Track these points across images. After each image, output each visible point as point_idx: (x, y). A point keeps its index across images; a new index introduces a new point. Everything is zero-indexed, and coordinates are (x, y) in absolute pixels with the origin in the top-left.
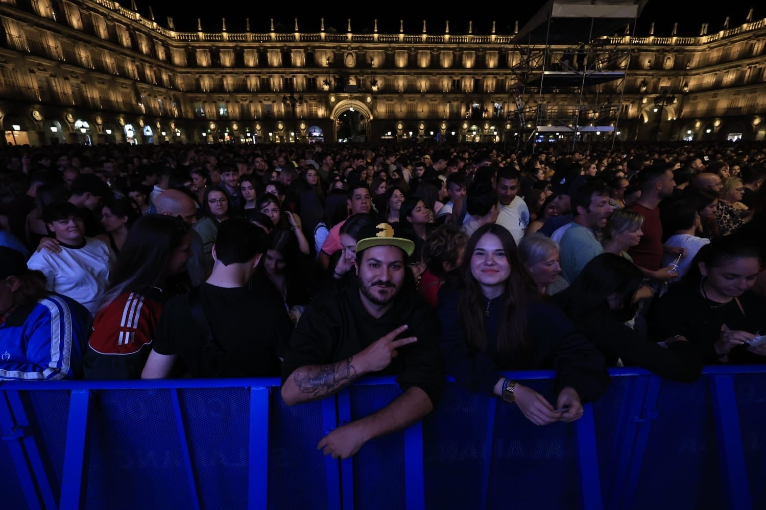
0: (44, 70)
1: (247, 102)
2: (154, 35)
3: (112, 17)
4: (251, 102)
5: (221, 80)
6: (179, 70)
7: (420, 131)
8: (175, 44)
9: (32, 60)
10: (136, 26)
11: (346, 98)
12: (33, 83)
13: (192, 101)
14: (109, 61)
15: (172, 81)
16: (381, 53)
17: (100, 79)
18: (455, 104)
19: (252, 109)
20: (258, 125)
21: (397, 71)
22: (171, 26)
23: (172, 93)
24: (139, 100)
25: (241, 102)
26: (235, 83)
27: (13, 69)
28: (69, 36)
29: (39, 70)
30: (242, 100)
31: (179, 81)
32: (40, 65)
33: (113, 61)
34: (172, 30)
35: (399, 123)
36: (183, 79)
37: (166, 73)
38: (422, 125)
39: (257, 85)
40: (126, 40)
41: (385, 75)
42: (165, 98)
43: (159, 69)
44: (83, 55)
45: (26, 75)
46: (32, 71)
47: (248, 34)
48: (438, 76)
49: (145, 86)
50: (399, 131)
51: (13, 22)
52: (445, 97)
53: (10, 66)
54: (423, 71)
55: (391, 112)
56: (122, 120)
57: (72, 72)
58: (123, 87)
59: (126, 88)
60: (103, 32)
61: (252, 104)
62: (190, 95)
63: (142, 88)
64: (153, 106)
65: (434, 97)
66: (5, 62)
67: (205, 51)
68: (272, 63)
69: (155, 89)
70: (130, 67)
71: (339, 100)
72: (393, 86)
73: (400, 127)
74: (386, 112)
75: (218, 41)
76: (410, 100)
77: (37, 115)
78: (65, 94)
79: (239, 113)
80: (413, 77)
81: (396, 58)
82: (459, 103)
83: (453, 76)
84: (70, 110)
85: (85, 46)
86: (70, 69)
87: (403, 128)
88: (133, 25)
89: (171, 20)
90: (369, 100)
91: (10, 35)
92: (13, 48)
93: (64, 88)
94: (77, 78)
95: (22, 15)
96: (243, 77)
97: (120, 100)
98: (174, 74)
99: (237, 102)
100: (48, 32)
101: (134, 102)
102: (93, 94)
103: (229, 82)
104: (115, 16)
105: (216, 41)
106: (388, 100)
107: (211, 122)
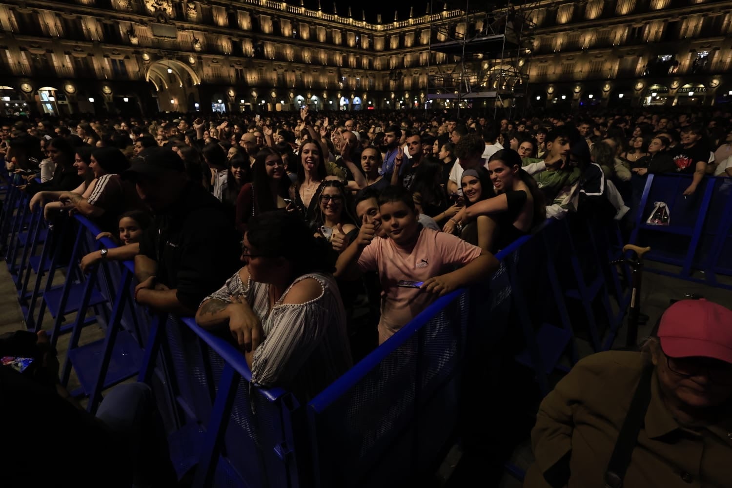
0: (282, 68)
1: (418, 75)
2: (362, 31)
3: (331, 26)
4: (420, 74)
5: (403, 58)
6: (379, 54)
7: (575, 94)
8: (379, 34)
9: (275, 63)
10: (348, 28)
11: (499, 63)
12: (274, 76)
13: (384, 76)
14: (323, 56)
15: (371, 64)
16: (542, 11)
17: (315, 69)
18: (630, 59)
19: (420, 80)
20: (422, 94)
21: (557, 29)
22: (379, 21)
23: (370, 72)
24: (340, 80)
25: (414, 75)
26: (412, 60)
27: (266, 70)
28: (300, 45)
29: (279, 68)
30: (414, 73)
31: (377, 63)
32: (280, 65)
33: (326, 55)
34: (379, 24)
35: (550, 87)
36: (381, 60)
37: (367, 57)
38: (578, 87)
39: (426, 59)
40: (338, 40)
41: (542, 35)
42: (362, 77)
43: (361, 56)
44: (306, 55)
45: (272, 72)
46: (275, 70)
47: (426, 16)
48: (610, 26)
49: (347, 70)
50: (549, 95)
51: (270, 43)
52: (616, 51)
53: (264, 69)
54: (590, 24)
55: (543, 75)
56: (325, 94)
57: (298, 67)
58: (330, 72)
59: (332, 73)
60: (322, 37)
61: (421, 76)
62: (382, 72)
63: (345, 71)
64: (350, 83)
65: (600, 53)
66: (262, 67)
67: (396, 37)
68: (441, 39)
69: (355, 71)
70: (338, 58)
71: (490, 66)
72: (550, 45)
73: (551, 90)
74: (538, 75)
75: (407, 26)
76: (568, 60)
77: (274, 95)
78: (291, 81)
79: (411, 84)
80: (575, 33)
81: (559, 13)
82: (636, 57)
83: (633, 23)
84: (292, 90)
85: (309, 49)
86: (296, 65)
87: (553, 92)
88: (346, 28)
89: (380, 16)
90: (521, 63)
91: (267, 51)
92: (267, 58)
93: (291, 77)
94: (300, 70)
95: (275, 38)
96: (418, 54)
97: (326, 81)
98: (374, 58)
99: (412, 75)
100: (288, 45)
101: (336, 82)
102: (308, 79)
103: (408, 59)
104: (333, 25)
105: (405, 27)
106: (542, 62)
107: (392, 93)
